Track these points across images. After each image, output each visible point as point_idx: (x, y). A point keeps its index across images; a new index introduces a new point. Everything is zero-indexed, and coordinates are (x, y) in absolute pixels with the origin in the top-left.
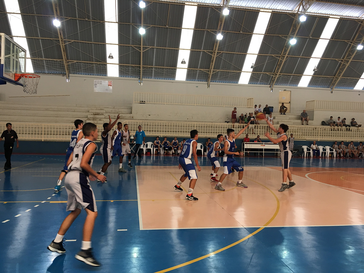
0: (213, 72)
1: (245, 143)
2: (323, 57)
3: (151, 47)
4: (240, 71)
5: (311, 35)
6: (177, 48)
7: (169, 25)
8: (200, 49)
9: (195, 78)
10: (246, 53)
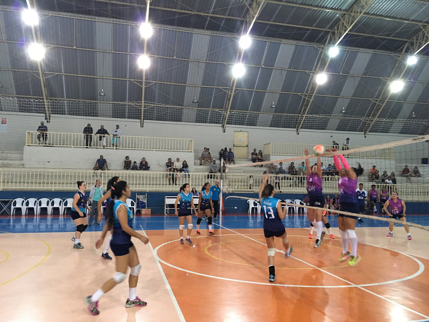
0: (145, 107)
1: (167, 198)
2: (281, 91)
3: (57, 74)
4: (182, 107)
5: (262, 63)
6: (94, 76)
7: (78, 46)
8: (125, 78)
9: (124, 115)
10: (186, 84)
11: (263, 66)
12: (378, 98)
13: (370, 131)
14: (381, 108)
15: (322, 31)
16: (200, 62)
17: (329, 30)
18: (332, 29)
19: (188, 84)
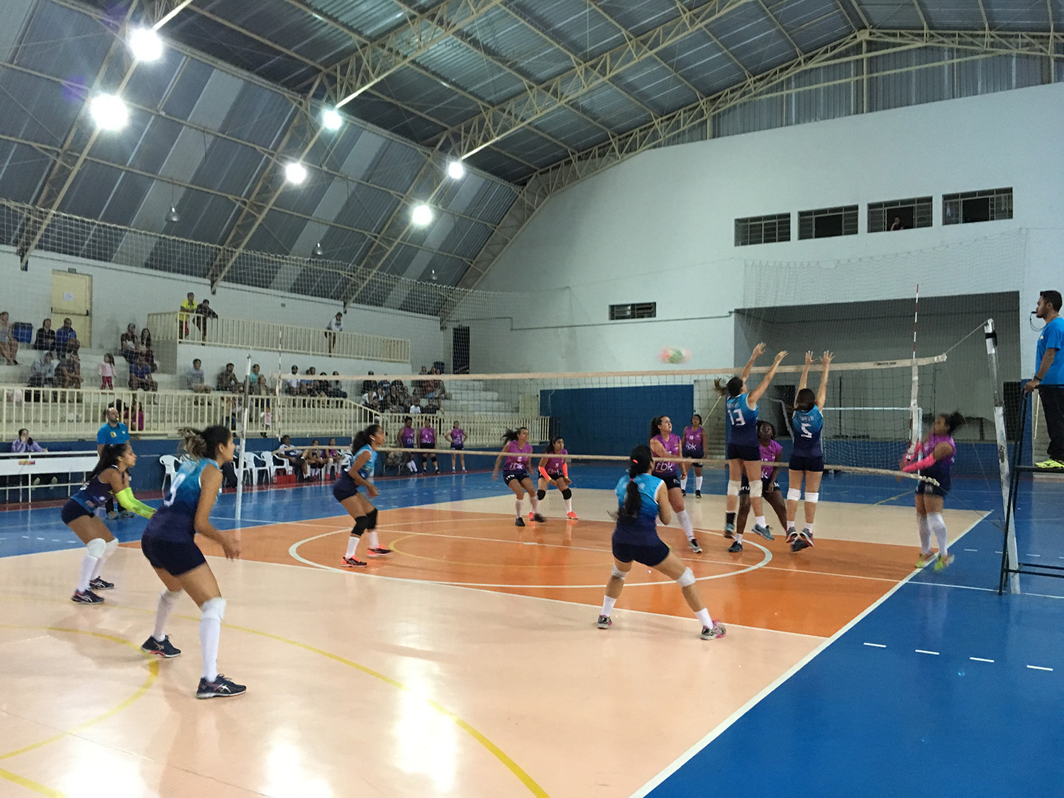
2: (192, 183)
5: (162, 105)
12: (379, 233)
13: (358, 301)
14: (385, 253)
15: (304, 64)
17: (322, 68)
18: (326, 67)
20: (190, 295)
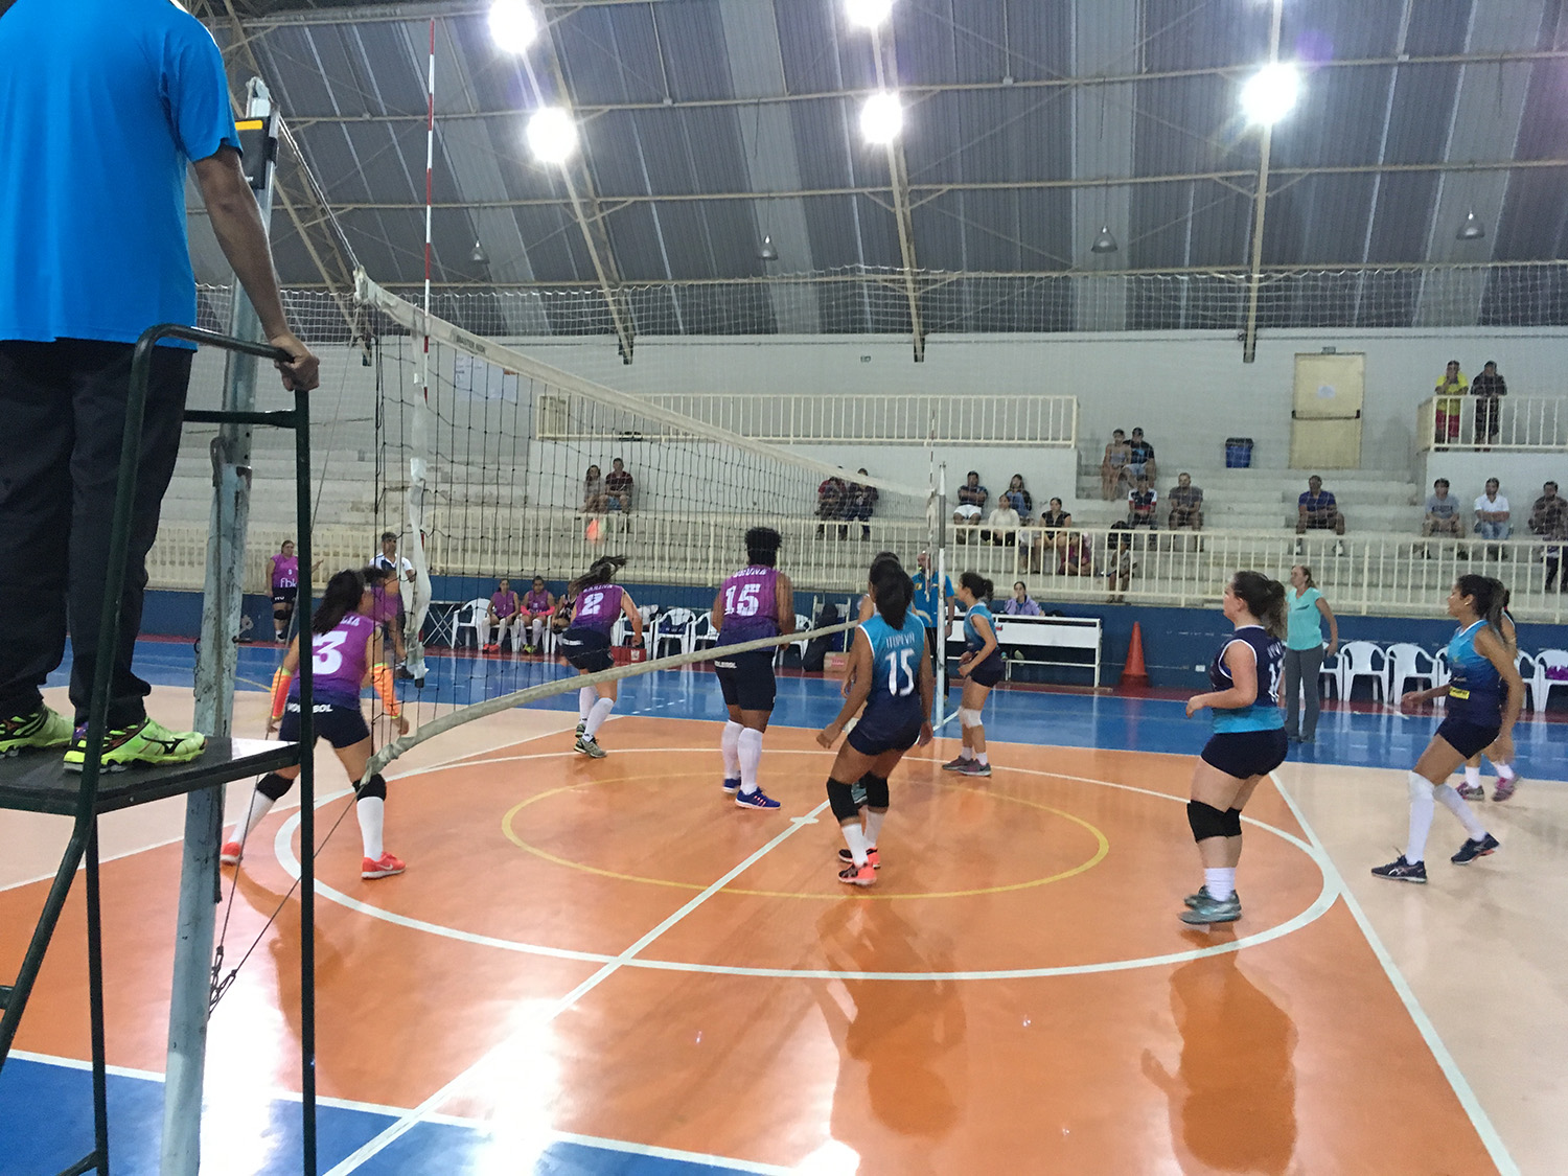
2: (1518, 158)
3: (632, 199)
4: (1066, 273)
5: (1401, 46)
6: (741, 191)
7: (679, 97)
8: (842, 187)
9: (861, 321)
10: (1071, 180)
11: (1406, 58)
16: (1113, 83)
19: (1076, 180)
20: (1454, 366)
